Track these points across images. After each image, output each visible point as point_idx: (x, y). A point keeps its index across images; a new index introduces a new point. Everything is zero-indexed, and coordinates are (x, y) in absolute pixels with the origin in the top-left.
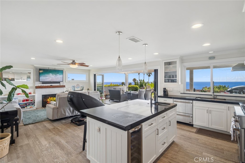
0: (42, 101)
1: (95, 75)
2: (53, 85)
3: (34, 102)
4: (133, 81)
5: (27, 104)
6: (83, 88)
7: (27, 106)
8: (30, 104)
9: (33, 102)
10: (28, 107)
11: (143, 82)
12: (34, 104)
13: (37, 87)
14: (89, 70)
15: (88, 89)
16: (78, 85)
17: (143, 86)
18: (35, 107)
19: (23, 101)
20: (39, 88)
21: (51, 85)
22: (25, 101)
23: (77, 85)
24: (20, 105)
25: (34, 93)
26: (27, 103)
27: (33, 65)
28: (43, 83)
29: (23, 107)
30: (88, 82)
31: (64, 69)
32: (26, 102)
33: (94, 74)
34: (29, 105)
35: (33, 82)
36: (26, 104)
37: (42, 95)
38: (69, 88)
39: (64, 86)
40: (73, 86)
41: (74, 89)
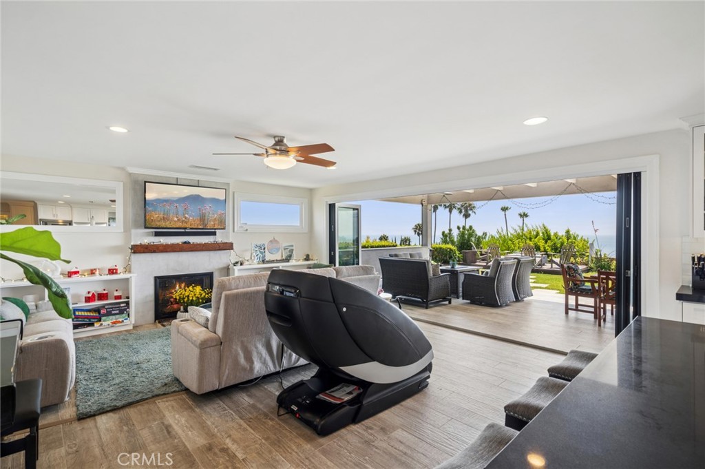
0: (152, 298)
1: (332, 207)
2: (193, 240)
3: (128, 303)
4: (415, 231)
5: (103, 312)
6: (292, 251)
7: (103, 318)
8: (113, 312)
9: (123, 303)
10: (104, 323)
11: (470, 235)
12: (125, 310)
13: (138, 249)
14: (311, 190)
15: (308, 256)
16: (273, 241)
17: (472, 246)
18: (128, 324)
19: (88, 300)
20: (144, 252)
21: (185, 243)
22: (96, 298)
23: (271, 241)
24: (77, 313)
25: (128, 269)
26: (103, 307)
27: (123, 169)
28: (157, 234)
29: (87, 321)
30: (306, 230)
31: (229, 184)
32: (97, 303)
33: (330, 205)
34: (109, 314)
35: (122, 231)
36: (97, 310)
37: (156, 278)
38: (246, 250)
39: (228, 247)
40: (258, 244)
41: (260, 254)
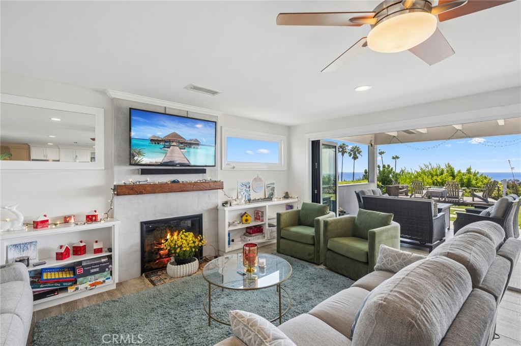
0: (139, 247)
1: (315, 145)
2: (182, 178)
3: (110, 257)
5: (78, 272)
6: (273, 189)
7: (79, 280)
8: (92, 271)
9: (103, 257)
10: (80, 287)
12: (107, 266)
13: (121, 190)
14: (289, 128)
15: (287, 193)
16: (257, 179)
18: (110, 284)
19: (60, 256)
20: (129, 194)
21: (174, 182)
22: (71, 252)
23: (255, 179)
24: (45, 276)
25: (110, 214)
26: (80, 263)
27: (104, 93)
28: (144, 172)
29: (58, 286)
30: (285, 168)
32: (72, 260)
34: (87, 273)
35: (103, 168)
36: (72, 268)
37: (142, 224)
38: (233, 189)
39: (218, 186)
40: (244, 181)
41: (246, 193)
